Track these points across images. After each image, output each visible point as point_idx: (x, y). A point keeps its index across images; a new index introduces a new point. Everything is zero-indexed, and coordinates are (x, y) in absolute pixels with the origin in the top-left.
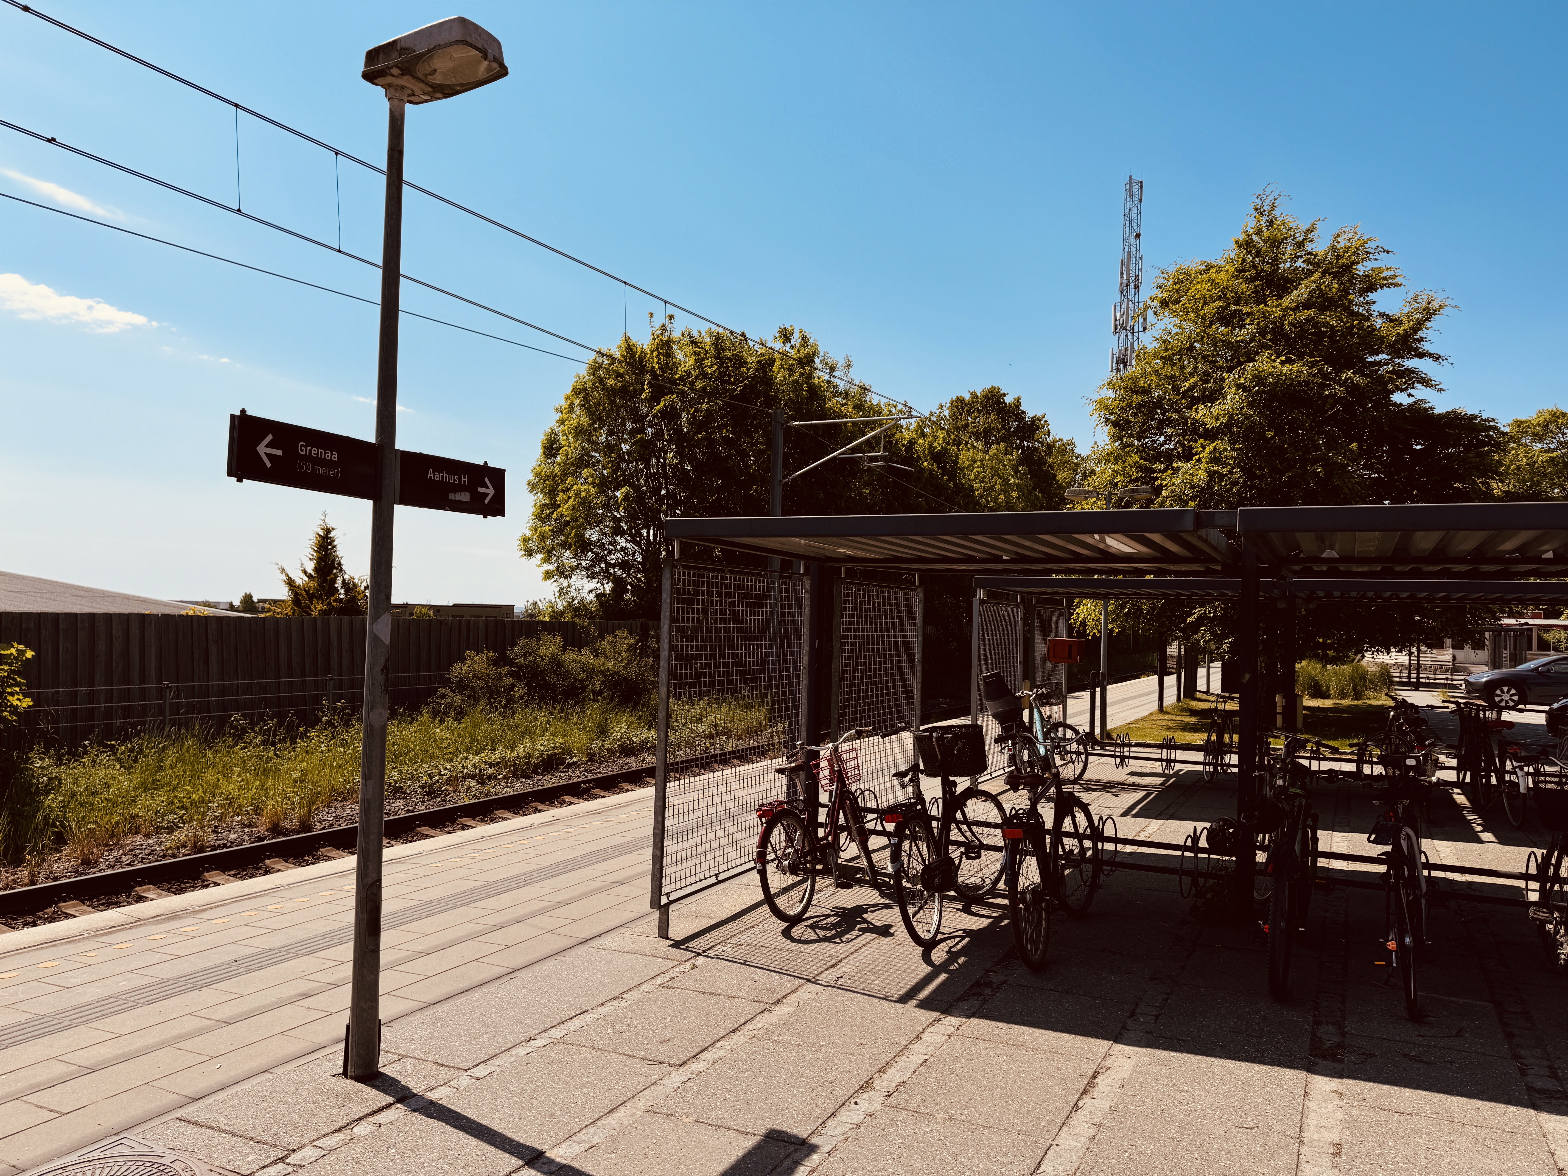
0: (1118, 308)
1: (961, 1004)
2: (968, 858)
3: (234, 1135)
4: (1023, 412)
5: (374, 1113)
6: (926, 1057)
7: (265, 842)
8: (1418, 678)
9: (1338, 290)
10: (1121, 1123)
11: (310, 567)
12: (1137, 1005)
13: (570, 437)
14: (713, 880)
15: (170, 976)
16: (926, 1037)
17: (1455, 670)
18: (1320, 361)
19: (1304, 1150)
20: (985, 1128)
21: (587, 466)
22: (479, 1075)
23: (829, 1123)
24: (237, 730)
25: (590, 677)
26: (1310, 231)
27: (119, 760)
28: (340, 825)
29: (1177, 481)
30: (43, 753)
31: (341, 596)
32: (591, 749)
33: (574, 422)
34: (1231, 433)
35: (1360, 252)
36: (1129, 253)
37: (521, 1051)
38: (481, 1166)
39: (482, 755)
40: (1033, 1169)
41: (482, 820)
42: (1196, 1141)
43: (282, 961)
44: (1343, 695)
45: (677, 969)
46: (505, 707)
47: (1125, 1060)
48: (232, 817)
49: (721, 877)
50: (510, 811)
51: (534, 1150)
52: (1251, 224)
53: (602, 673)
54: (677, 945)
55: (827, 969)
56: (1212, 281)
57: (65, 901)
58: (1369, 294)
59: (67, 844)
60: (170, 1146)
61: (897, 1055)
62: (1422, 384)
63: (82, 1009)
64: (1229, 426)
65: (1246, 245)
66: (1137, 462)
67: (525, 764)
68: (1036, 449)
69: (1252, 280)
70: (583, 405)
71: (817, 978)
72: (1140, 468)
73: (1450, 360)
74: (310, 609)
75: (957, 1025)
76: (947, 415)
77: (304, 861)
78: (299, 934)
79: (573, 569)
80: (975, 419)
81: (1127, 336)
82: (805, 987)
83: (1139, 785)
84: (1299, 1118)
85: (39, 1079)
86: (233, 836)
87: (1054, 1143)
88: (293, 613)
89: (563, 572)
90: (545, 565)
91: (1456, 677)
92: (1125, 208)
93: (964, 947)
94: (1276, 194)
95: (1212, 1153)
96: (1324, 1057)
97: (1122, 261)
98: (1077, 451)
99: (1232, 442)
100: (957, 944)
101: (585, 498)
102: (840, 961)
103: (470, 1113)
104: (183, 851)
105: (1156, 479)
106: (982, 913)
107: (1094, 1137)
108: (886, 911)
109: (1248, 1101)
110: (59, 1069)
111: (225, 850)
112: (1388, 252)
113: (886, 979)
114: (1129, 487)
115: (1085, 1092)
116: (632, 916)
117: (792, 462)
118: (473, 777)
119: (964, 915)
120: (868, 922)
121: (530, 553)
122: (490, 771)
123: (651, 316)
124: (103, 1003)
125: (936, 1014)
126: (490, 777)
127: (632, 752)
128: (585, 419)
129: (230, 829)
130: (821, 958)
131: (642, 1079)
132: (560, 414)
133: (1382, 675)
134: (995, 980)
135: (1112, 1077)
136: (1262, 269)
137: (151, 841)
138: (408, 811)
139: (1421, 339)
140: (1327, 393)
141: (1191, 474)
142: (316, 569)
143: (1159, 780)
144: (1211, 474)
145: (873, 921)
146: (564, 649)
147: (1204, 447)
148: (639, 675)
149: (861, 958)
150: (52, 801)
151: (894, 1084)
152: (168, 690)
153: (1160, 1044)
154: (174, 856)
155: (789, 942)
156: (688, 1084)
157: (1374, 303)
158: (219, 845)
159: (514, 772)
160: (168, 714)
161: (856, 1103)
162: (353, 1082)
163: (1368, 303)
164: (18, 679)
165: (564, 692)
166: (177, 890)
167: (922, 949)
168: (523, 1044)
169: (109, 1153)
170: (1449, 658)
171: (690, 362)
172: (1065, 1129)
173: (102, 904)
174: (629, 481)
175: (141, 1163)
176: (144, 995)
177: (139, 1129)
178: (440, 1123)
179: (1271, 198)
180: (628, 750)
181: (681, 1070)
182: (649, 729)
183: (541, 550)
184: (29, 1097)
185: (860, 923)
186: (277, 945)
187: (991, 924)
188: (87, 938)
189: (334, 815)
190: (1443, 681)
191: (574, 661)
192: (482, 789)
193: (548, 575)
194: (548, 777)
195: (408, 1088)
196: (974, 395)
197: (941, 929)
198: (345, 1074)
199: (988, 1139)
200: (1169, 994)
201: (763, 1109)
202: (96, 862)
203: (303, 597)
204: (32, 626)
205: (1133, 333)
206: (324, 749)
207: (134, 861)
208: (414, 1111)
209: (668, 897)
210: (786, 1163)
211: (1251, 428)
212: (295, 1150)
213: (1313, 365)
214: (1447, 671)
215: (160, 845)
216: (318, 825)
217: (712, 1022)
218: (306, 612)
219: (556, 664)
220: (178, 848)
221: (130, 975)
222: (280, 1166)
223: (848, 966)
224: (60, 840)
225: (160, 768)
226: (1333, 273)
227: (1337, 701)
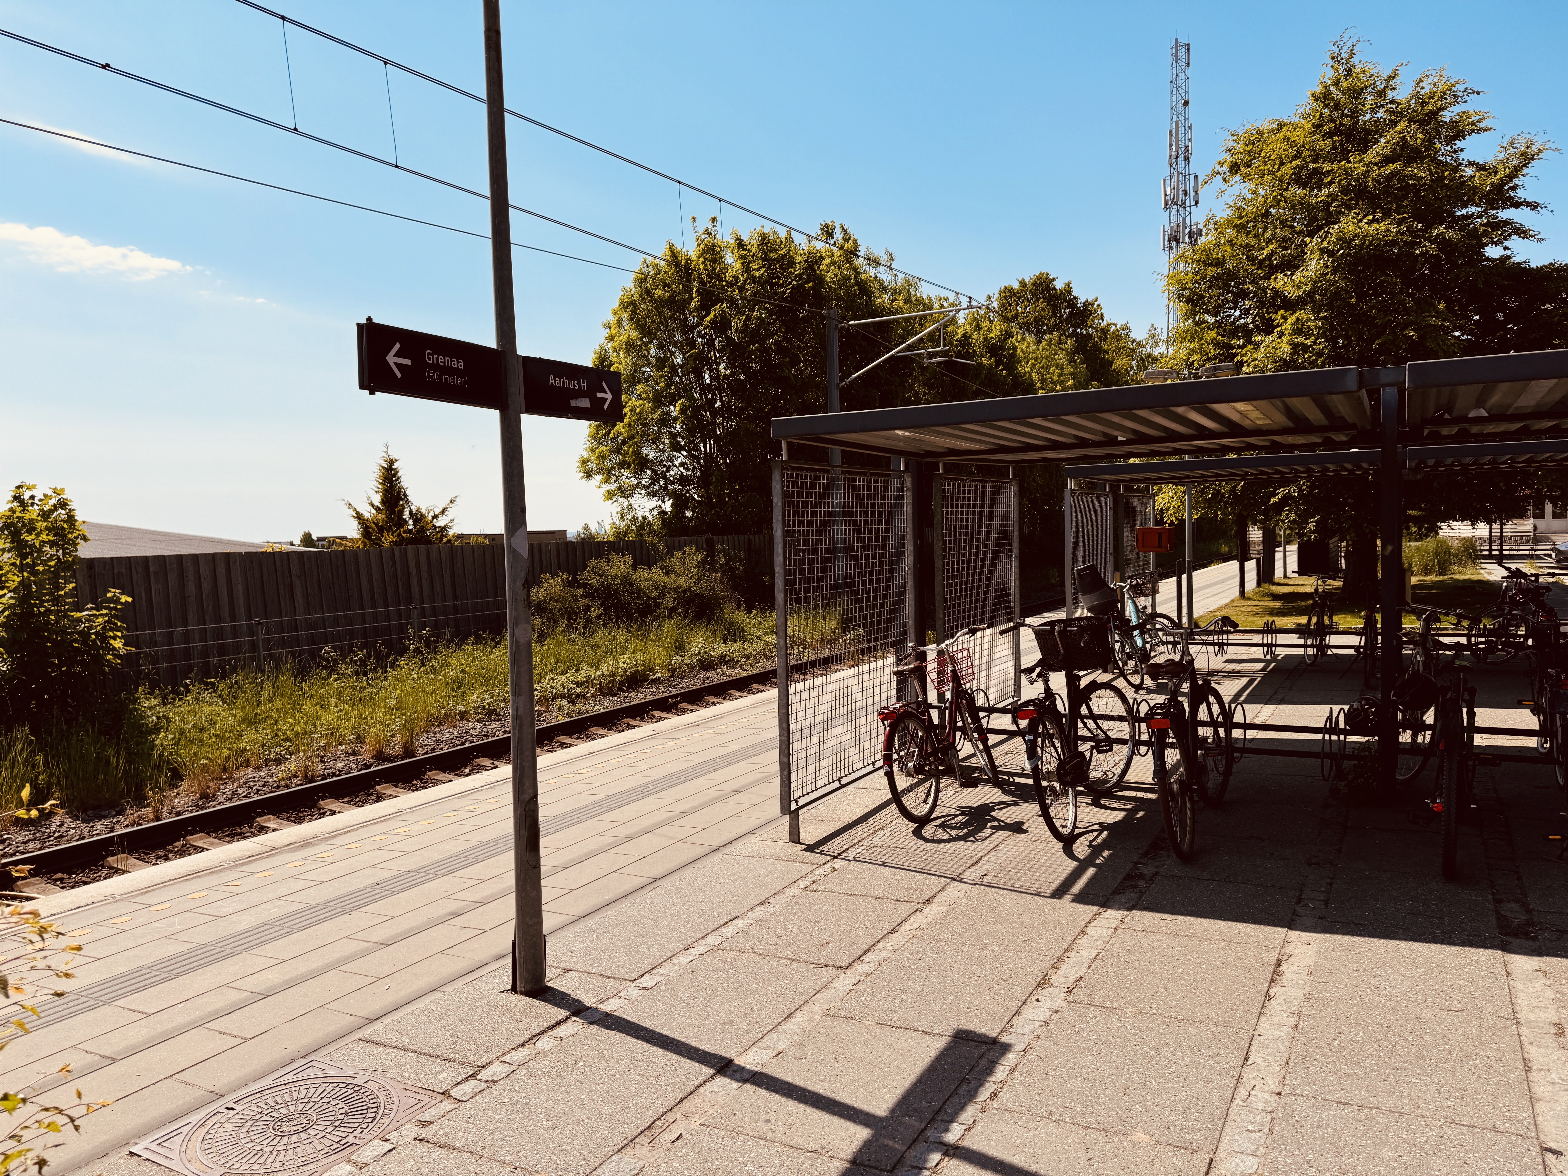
0: (1168, 182)
1: (1117, 897)
2: (1099, 752)
3: (420, 1054)
4: (1075, 298)
5: (553, 1027)
6: (1096, 952)
7: (372, 769)
8: (1501, 550)
9: (1423, 141)
10: (1321, 1011)
11: (377, 499)
12: (1301, 890)
13: (621, 353)
14: (836, 785)
15: (317, 902)
16: (1089, 930)
17: (1536, 540)
18: (1409, 217)
19: (1523, 1031)
20: (1180, 1021)
21: (639, 382)
22: (646, 985)
23: (1015, 1021)
24: (328, 662)
25: (663, 594)
26: (1392, 77)
27: (220, 696)
28: (442, 749)
29: (1260, 356)
30: (149, 693)
31: (411, 527)
32: (671, 665)
33: (624, 338)
34: (1313, 301)
35: (1450, 96)
36: (1177, 123)
37: (683, 959)
38: (673, 1076)
39: (568, 675)
40: (1242, 1060)
41: (578, 738)
42: (1406, 1026)
43: (423, 883)
44: (1427, 571)
45: (817, 873)
46: (584, 628)
47: (1305, 946)
48: (336, 746)
49: (844, 782)
50: (604, 728)
51: (722, 1058)
52: (1329, 75)
53: (674, 590)
54: (810, 848)
55: (969, 868)
56: (1287, 139)
57: (192, 834)
58: (1457, 142)
59: (182, 780)
60: (360, 1067)
61: (1067, 951)
62: (1519, 235)
63: (241, 937)
64: (1310, 295)
65: (1324, 97)
66: (1215, 339)
67: (610, 682)
68: (1090, 336)
69: (1330, 134)
70: (632, 319)
71: (962, 876)
72: (1217, 344)
73: (1550, 208)
74: (381, 541)
75: (1120, 918)
76: (996, 306)
77: (413, 785)
78: (434, 855)
79: (633, 488)
80: (1025, 309)
81: (1178, 211)
82: (952, 885)
83: (1238, 672)
84: (1508, 998)
85: (216, 1006)
86: (340, 765)
87: (1257, 1033)
88: (365, 546)
89: (625, 492)
90: (604, 486)
91: (1540, 547)
92: (1172, 74)
93: (1104, 841)
94: (1354, 40)
95: (1427, 1038)
96: (1516, 935)
97: (1170, 132)
98: (1132, 335)
99: (1316, 310)
100: (1096, 837)
101: (641, 413)
102: (980, 859)
103: (647, 1023)
104: (295, 781)
105: (1236, 355)
106: (1114, 806)
107: (1296, 1026)
108: (1013, 809)
109: (1449, 984)
110: (233, 996)
111: (335, 779)
112: (1478, 93)
113: (1033, 875)
114: (1207, 366)
115: (1273, 981)
116: (758, 823)
117: (849, 364)
118: (563, 696)
119: (1096, 809)
120: (998, 820)
121: (589, 475)
122: (578, 690)
123: (694, 221)
124: (259, 930)
125: (1095, 909)
126: (578, 696)
127: (710, 666)
128: (635, 334)
129: (337, 759)
130: (960, 856)
131: (812, 983)
132: (608, 330)
133: (1467, 549)
134: (1145, 872)
135: (1296, 964)
136: (1341, 123)
137: (262, 774)
138: (505, 732)
139: (1514, 188)
140: (1418, 252)
141: (1273, 348)
142: (383, 502)
143: (1259, 666)
144: (1295, 346)
145: (1003, 819)
146: (635, 567)
147: (1285, 318)
148: (710, 590)
149: (1000, 855)
150: (163, 739)
151: (1072, 980)
152: (259, 627)
153: (1338, 929)
154: (287, 787)
155: (923, 842)
156: (860, 986)
157: (1462, 150)
158: (328, 774)
159: (601, 690)
160: (261, 650)
161: (1038, 1000)
162: (524, 997)
163: (1455, 151)
164: (119, 624)
165: (638, 611)
166: (296, 819)
167: (1062, 844)
168: (683, 952)
169: (301, 1076)
170: (1530, 528)
171: (738, 265)
172: (1263, 1019)
173: (227, 836)
174: (685, 392)
175: (336, 1085)
176: (297, 921)
177: (324, 1052)
178: (621, 1035)
179: (1349, 44)
180: (706, 664)
181: (848, 972)
182: (725, 643)
183: (600, 470)
184: (210, 1024)
185: (990, 821)
186: (414, 867)
187: (1126, 816)
188: (227, 868)
189: (434, 739)
190: (1527, 552)
191: (646, 579)
192: (572, 708)
193: (610, 495)
194: (634, 694)
195: (579, 1001)
196: (1023, 283)
197: (1078, 824)
198: (514, 989)
199: (1186, 1032)
200: (1332, 879)
201: (944, 1009)
202: (214, 796)
203: (373, 529)
204: (124, 571)
205: (1184, 208)
206: (415, 676)
207: (250, 793)
208: (592, 1023)
209: (797, 802)
210: (983, 1063)
211: (1336, 295)
212: (483, 1067)
213: (1400, 223)
214: (1528, 541)
215: (272, 777)
216: (420, 751)
217: (868, 924)
218: (377, 544)
219: (627, 581)
220: (290, 779)
221: (279, 903)
222: (473, 1082)
223: (989, 864)
224: (176, 777)
225: (259, 704)
226: (1417, 121)
227: (1422, 578)
